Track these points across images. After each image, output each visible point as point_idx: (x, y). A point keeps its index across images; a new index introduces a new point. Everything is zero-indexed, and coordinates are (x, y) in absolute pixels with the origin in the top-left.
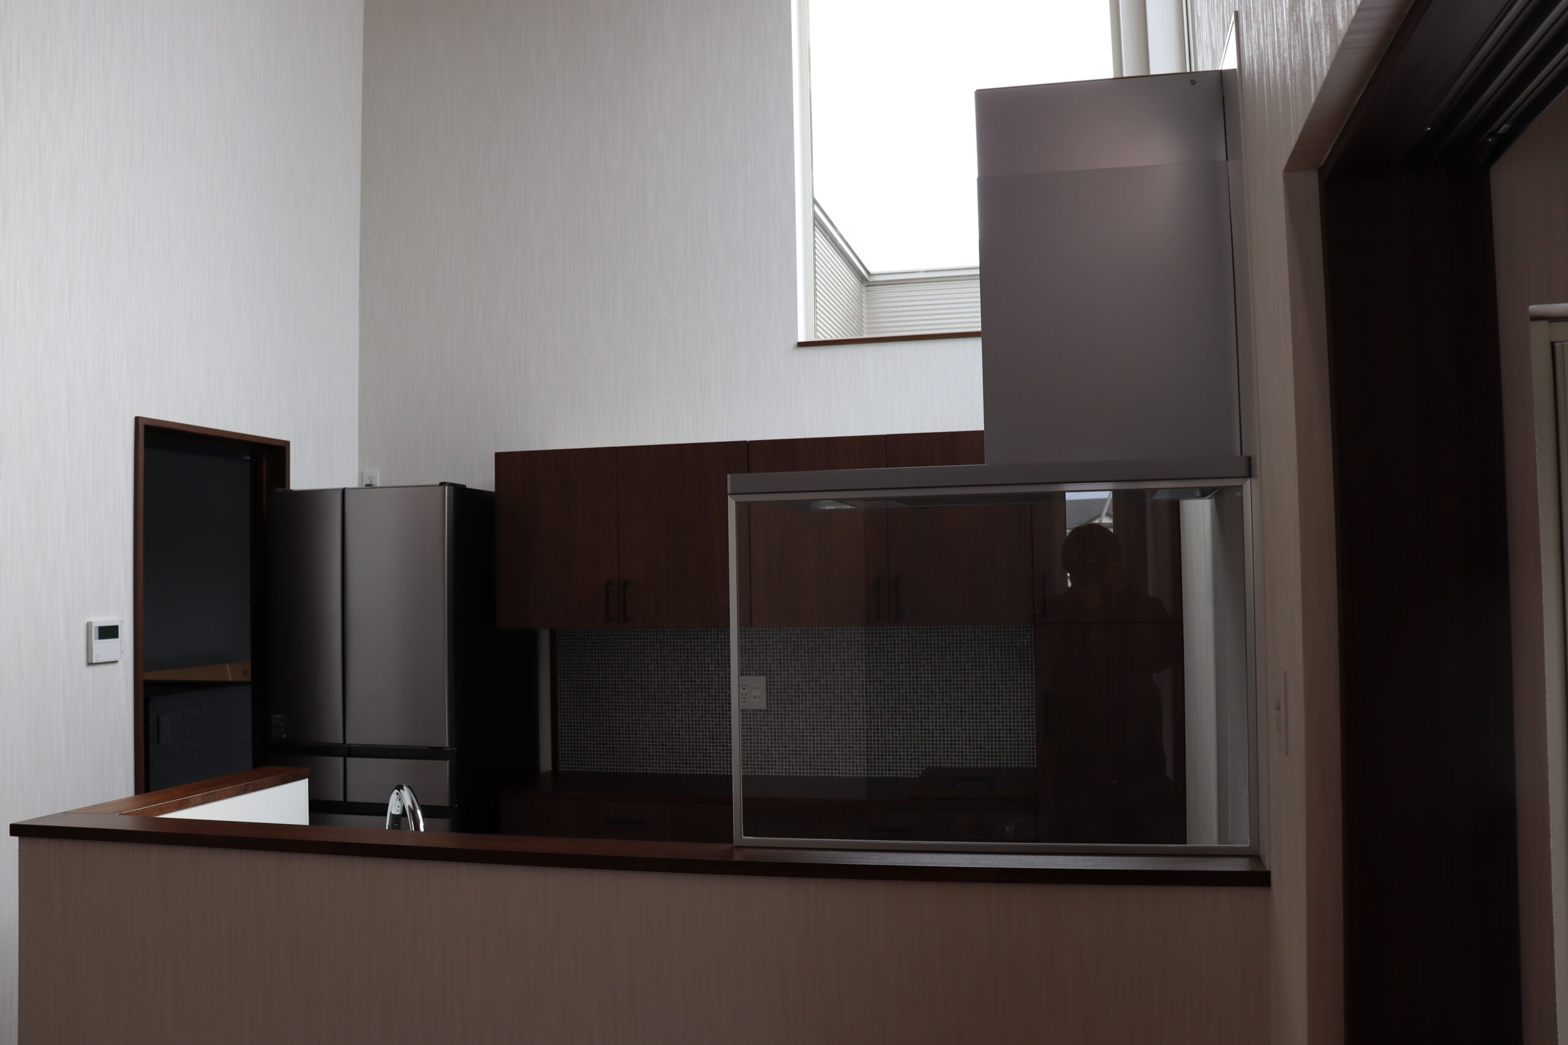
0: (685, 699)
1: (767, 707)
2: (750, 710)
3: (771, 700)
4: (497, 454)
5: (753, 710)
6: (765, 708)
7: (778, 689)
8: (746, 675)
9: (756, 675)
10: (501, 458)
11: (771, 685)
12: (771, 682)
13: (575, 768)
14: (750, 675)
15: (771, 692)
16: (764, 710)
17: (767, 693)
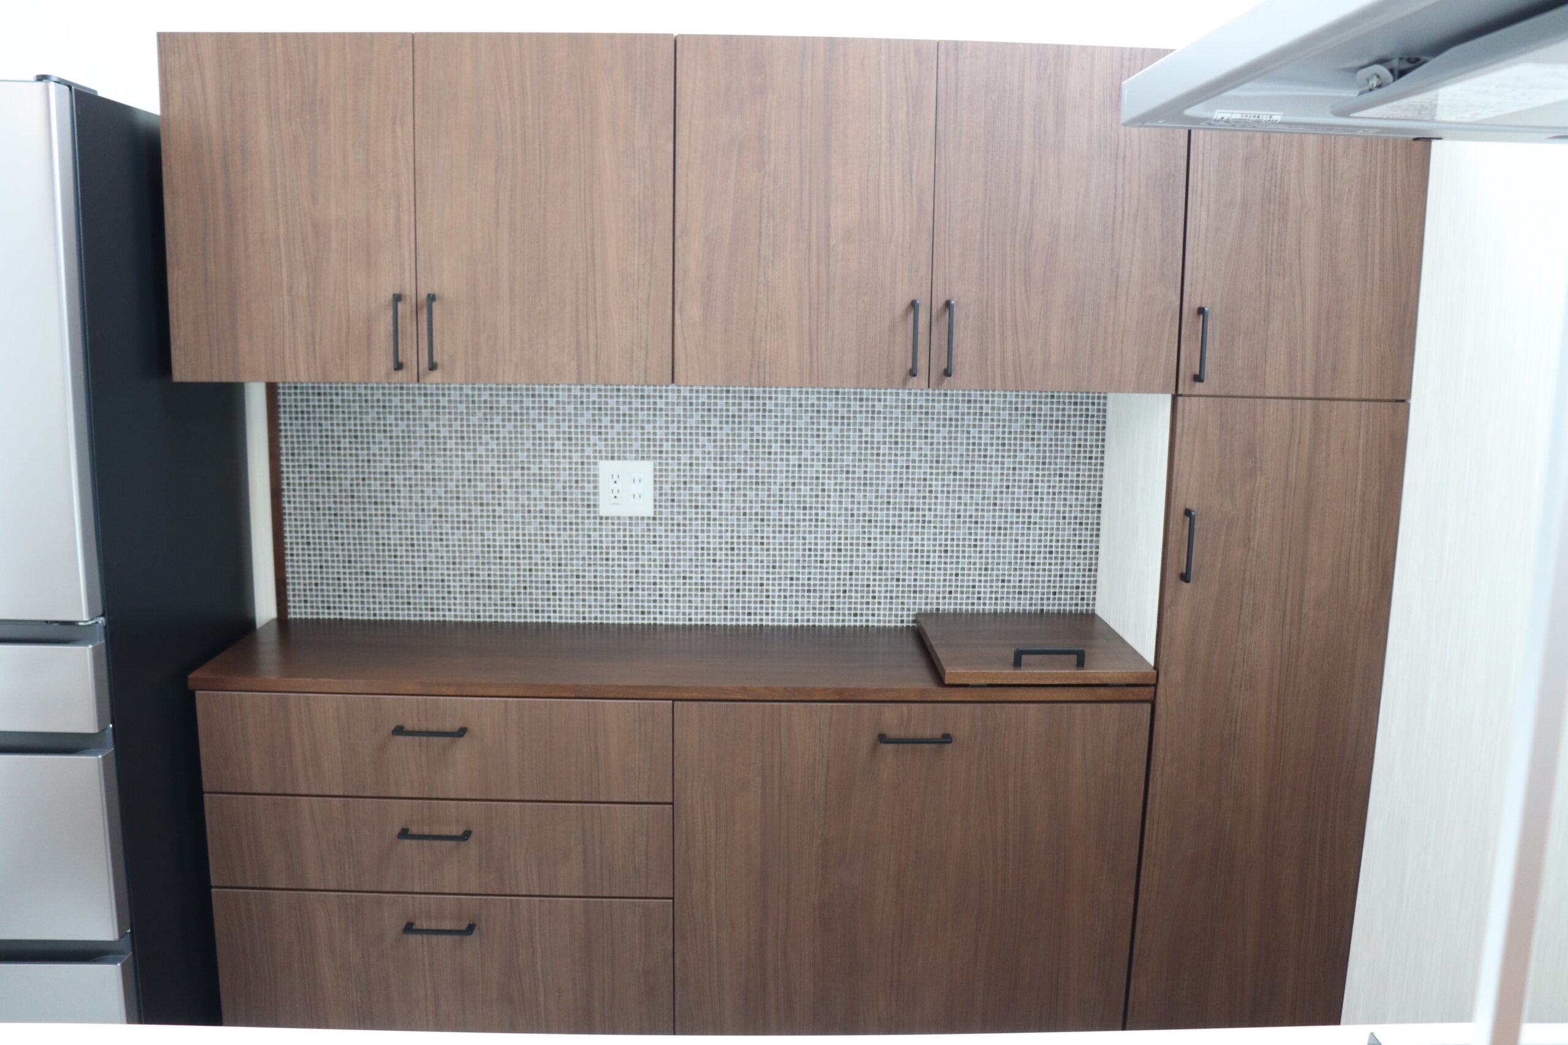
0: (511, 499)
1: (655, 513)
2: (624, 518)
3: (661, 501)
4: (162, 38)
5: (631, 518)
6: (652, 515)
7: (673, 483)
8: (619, 458)
9: (636, 458)
10: (168, 43)
11: (661, 476)
12: (661, 470)
13: (318, 613)
14: (625, 458)
15: (661, 488)
16: (649, 518)
17: (655, 489)
